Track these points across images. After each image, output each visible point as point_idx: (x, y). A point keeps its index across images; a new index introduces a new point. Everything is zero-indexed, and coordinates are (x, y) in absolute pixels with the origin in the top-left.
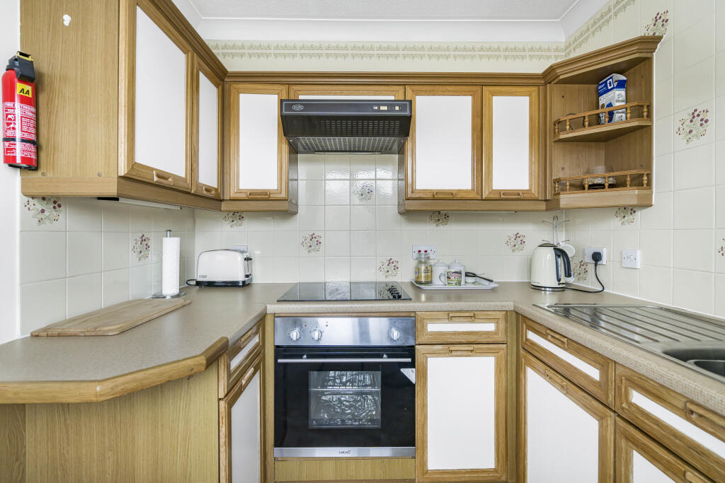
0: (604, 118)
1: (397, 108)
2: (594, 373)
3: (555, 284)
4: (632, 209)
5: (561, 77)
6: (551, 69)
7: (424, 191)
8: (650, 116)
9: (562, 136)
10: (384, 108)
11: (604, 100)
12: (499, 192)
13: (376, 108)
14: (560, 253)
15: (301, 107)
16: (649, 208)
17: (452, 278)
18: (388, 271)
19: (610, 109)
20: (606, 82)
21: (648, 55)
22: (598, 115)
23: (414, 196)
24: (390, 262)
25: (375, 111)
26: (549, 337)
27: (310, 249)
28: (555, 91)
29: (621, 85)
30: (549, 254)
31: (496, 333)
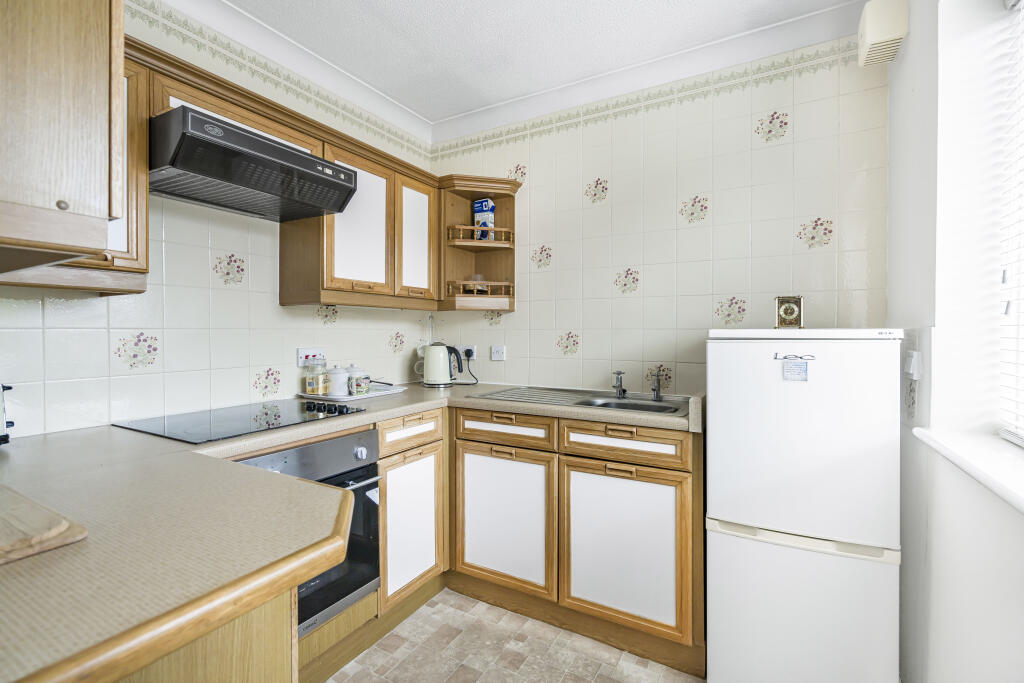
0: (477, 234)
1: (342, 176)
2: (540, 433)
3: (448, 380)
4: (499, 313)
5: (457, 188)
6: (450, 178)
7: (343, 280)
8: (513, 241)
9: (458, 243)
10: (329, 171)
11: (479, 217)
12: (408, 289)
13: (320, 168)
14: (452, 350)
15: (220, 133)
16: (511, 314)
17: (363, 385)
18: (266, 387)
19: (484, 228)
20: (482, 203)
21: (512, 194)
22: (473, 231)
23: (334, 285)
24: (269, 373)
25: (319, 171)
26: (495, 419)
27: (134, 360)
28: (448, 197)
29: (493, 210)
30: (442, 352)
31: (436, 431)
